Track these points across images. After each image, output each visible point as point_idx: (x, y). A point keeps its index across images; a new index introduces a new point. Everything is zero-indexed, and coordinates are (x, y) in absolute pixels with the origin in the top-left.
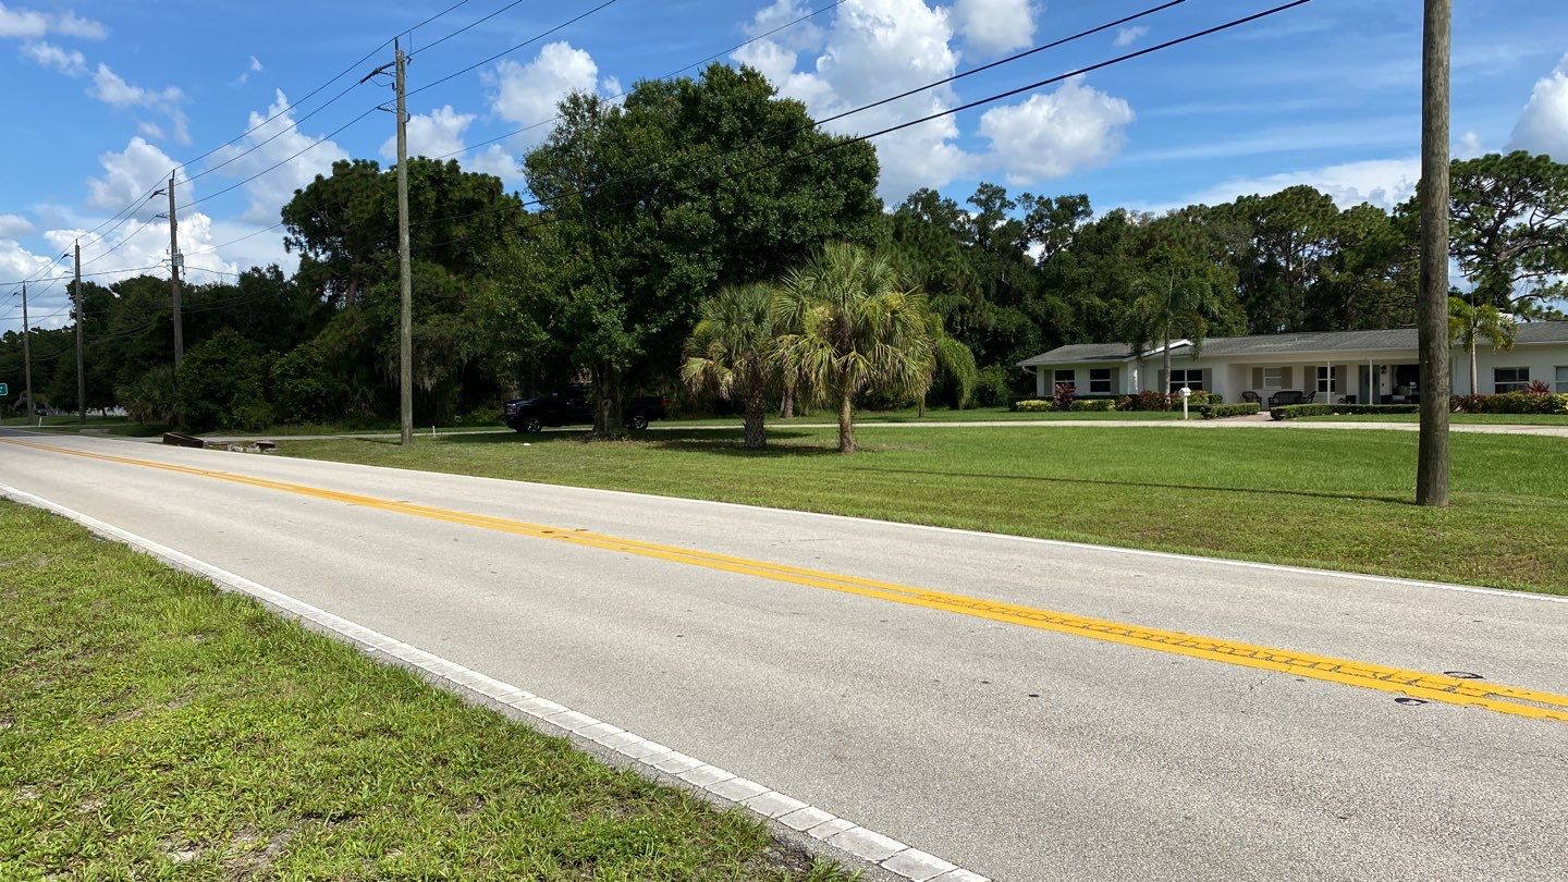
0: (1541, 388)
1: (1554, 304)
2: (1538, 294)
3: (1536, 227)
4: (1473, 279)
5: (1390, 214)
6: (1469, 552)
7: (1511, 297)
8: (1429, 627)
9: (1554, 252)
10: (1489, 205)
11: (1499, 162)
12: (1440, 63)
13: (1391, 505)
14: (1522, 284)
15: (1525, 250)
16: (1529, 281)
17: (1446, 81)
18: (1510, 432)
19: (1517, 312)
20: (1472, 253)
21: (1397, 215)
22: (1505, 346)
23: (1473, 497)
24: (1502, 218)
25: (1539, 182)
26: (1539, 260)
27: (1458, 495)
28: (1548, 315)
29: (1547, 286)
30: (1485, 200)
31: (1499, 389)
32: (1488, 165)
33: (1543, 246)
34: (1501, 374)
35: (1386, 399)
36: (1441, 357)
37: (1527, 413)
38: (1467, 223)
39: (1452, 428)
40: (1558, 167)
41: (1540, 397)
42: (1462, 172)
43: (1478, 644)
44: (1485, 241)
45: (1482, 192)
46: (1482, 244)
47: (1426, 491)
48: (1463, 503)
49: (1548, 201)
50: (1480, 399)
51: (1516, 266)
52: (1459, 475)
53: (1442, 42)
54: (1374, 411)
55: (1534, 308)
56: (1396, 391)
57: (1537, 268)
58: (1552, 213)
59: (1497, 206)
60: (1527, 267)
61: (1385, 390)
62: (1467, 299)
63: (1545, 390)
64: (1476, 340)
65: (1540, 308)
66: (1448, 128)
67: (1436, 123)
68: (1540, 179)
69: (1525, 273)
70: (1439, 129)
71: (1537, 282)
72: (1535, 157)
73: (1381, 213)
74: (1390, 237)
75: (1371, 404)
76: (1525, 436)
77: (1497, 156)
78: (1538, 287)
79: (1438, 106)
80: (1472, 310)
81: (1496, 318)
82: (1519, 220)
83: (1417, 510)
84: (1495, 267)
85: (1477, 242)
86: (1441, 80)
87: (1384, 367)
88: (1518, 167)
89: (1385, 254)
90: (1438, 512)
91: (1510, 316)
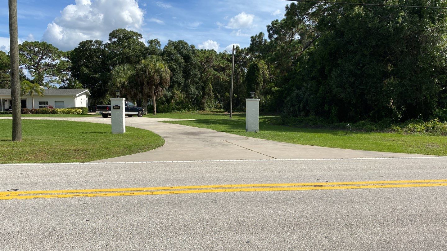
0: (51, 107)
2: (51, 82)
3: (50, 63)
4: (33, 76)
5: (7, 54)
7: (44, 82)
10: (37, 55)
11: (39, 44)
13: (4, 142)
14: (46, 79)
15: (46, 69)
16: (48, 78)
19: (45, 86)
21: (9, 54)
22: (41, 95)
23: (29, 138)
24: (40, 60)
26: (50, 72)
27: (25, 137)
28: (53, 87)
29: (53, 80)
30: (35, 54)
31: (40, 107)
32: (36, 44)
33: (51, 69)
34: (41, 103)
35: (7, 110)
36: (18, 97)
37: (48, 114)
40: (54, 48)
41: (51, 110)
42: (27, 45)
43: (20, 180)
44: (36, 65)
45: (34, 52)
47: (15, 137)
48: (26, 140)
50: (35, 110)
52: (26, 132)
53: (14, 4)
54: (3, 113)
61: (7, 107)
62: (32, 82)
64: (34, 93)
66: (17, 30)
67: (13, 28)
68: (50, 50)
70: (15, 30)
73: (4, 53)
74: (7, 61)
75: (2, 111)
76: (47, 120)
77: (38, 42)
78: (50, 80)
80: (32, 85)
81: (39, 87)
83: (13, 143)
84: (39, 73)
85: (34, 65)
87: (6, 100)
88: (44, 46)
89: (6, 66)
90: (17, 143)
91: (43, 87)
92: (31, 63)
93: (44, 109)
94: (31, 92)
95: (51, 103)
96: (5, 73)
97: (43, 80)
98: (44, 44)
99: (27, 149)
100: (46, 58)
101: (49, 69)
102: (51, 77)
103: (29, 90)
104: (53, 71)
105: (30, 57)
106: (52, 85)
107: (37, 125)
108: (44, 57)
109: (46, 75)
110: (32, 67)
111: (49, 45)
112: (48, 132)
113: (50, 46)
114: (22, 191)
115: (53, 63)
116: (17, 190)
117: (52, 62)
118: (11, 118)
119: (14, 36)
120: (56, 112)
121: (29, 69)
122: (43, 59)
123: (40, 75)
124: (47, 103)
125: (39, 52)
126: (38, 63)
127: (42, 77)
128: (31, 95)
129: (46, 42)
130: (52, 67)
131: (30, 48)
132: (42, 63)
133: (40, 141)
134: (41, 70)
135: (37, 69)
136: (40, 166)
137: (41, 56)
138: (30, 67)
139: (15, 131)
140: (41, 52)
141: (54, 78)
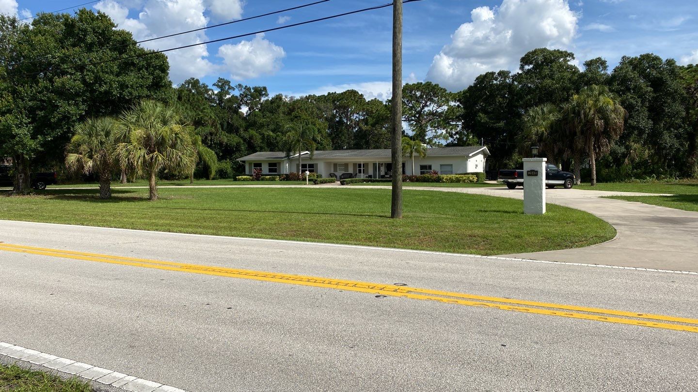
0: (436, 173)
1: (440, 141)
2: (435, 137)
3: (434, 111)
4: (413, 130)
5: (384, 104)
6: (408, 236)
7: (426, 138)
8: (390, 266)
9: (440, 121)
10: (419, 102)
11: (422, 86)
12: (399, 44)
13: (382, 218)
14: (430, 133)
15: (430, 120)
16: (432, 132)
17: (401, 51)
18: (425, 189)
19: (428, 144)
20: (413, 120)
21: (387, 104)
22: (424, 157)
23: (411, 214)
24: (423, 107)
25: (435, 94)
26: (435, 124)
27: (406, 214)
28: (438, 145)
29: (438, 134)
30: (417, 99)
31: (422, 173)
32: (418, 86)
33: (437, 119)
34: (422, 167)
35: (383, 177)
36: (399, 160)
37: (431, 182)
38: (411, 108)
39: (404, 188)
40: (442, 89)
41: (435, 176)
42: (408, 88)
43: (407, 272)
44: (417, 116)
45: (416, 97)
46: (416, 117)
47: (394, 213)
48: (407, 217)
49: (438, 101)
50: (415, 177)
51: (427, 126)
52: (406, 206)
53: (399, 36)
54: (378, 181)
55: (434, 142)
56: (386, 174)
57: (435, 127)
58: (440, 106)
59: (421, 103)
60: (431, 127)
61: (382, 173)
62: (411, 138)
63: (437, 174)
64: (414, 154)
65: (436, 142)
66: (401, 71)
67: (397, 68)
68: (436, 93)
69: (431, 129)
70: (398, 70)
71: (435, 132)
72: (434, 84)
73: (381, 103)
74: (384, 112)
75: (377, 179)
76: (430, 191)
77: (422, 83)
78: (435, 134)
79: (398, 61)
80: (412, 142)
81: (421, 145)
82: (429, 108)
83: (391, 220)
84: (421, 126)
85: (415, 116)
86: (399, 51)
87: (382, 164)
88: (428, 88)
89: (383, 119)
90: (398, 221)
91: (425, 145)
92: (412, 113)
93: (427, 175)
94: (411, 153)
95: (436, 167)
96: (381, 128)
97: (425, 135)
98: (428, 84)
99: (409, 230)
100: (430, 104)
101: (434, 119)
102: (436, 130)
103: (409, 150)
104: (439, 122)
105: (411, 105)
106: (437, 141)
107: (419, 197)
108: (428, 104)
109: (429, 128)
110: (413, 118)
111: (435, 85)
112: (432, 207)
113: (436, 87)
114: (410, 287)
115: (440, 110)
116: (405, 285)
117: (438, 110)
118: (390, 188)
119: (397, 79)
120: (441, 180)
121: (409, 121)
122: (427, 106)
123: (422, 129)
124: (430, 167)
125: (421, 97)
126: (419, 113)
127: (425, 131)
128: (411, 156)
129: (431, 82)
130: (437, 116)
131: (411, 92)
132: (425, 113)
133: (423, 219)
134: (424, 122)
135: (418, 121)
136: (429, 255)
137: (424, 102)
138: (410, 119)
139: (395, 205)
140: (425, 96)
141: (439, 132)
